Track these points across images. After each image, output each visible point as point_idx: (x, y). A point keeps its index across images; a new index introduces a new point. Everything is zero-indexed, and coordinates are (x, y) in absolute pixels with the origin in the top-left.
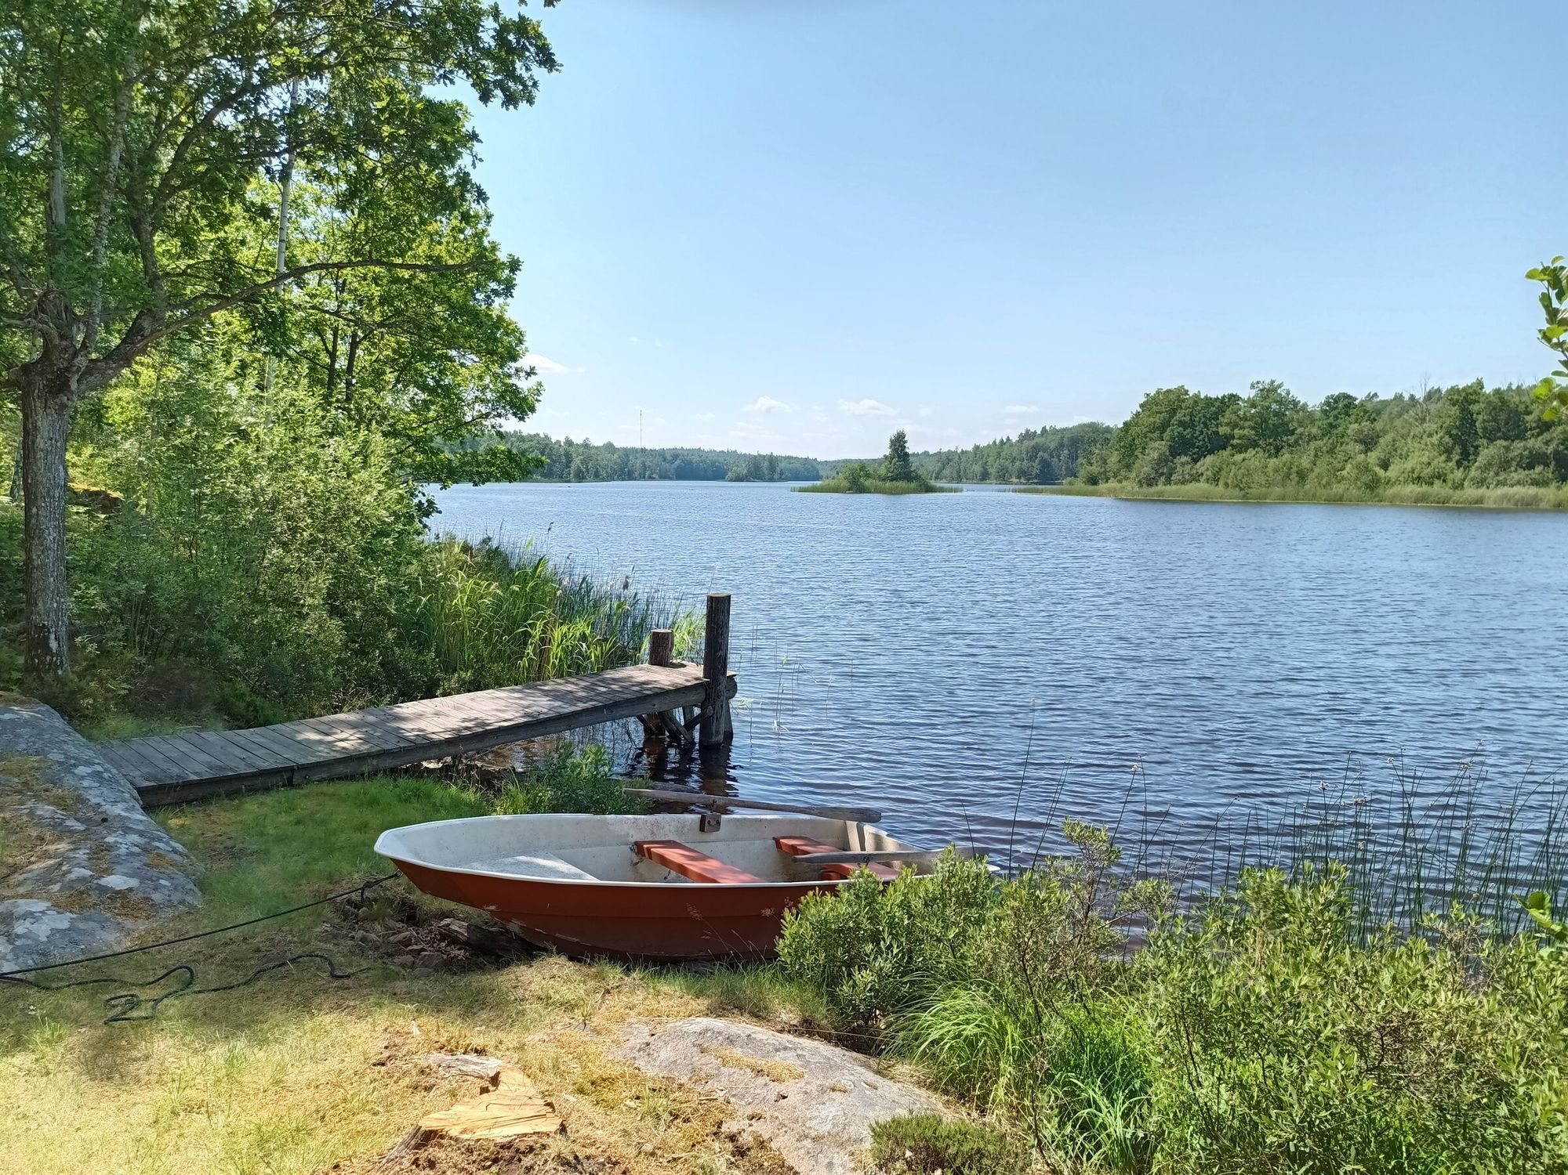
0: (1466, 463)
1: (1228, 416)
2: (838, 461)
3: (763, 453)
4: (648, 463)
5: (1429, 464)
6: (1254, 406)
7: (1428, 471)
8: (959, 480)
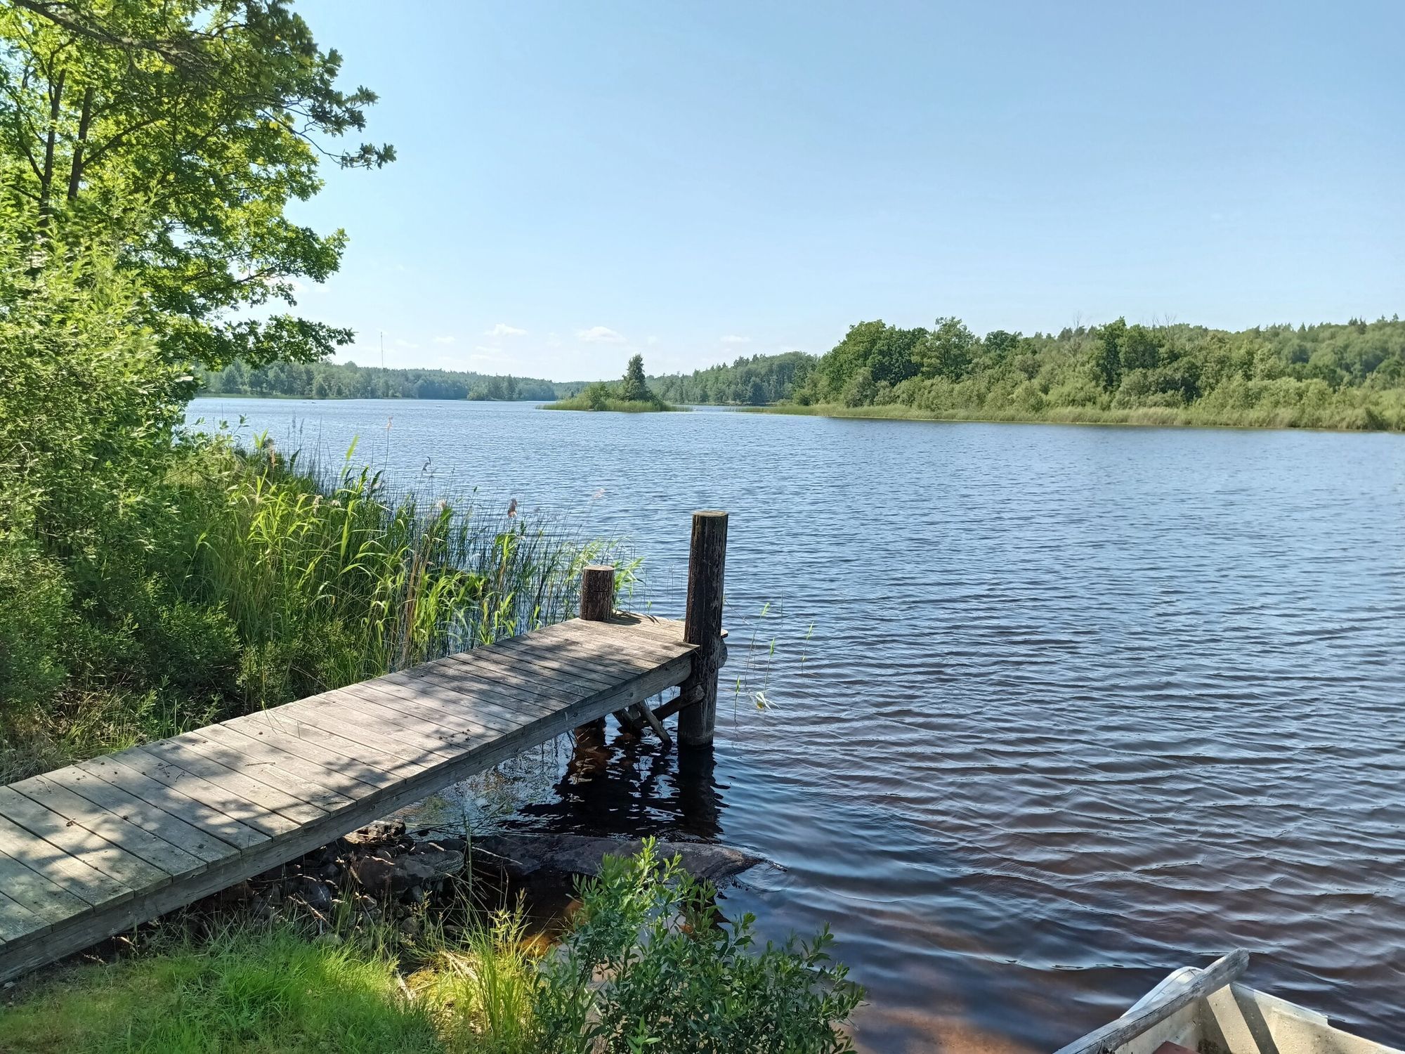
0: (1110, 388)
1: (918, 347)
2: (572, 383)
3: (502, 375)
4: (391, 383)
5: (1082, 388)
6: (939, 338)
7: (1081, 395)
8: (682, 401)
